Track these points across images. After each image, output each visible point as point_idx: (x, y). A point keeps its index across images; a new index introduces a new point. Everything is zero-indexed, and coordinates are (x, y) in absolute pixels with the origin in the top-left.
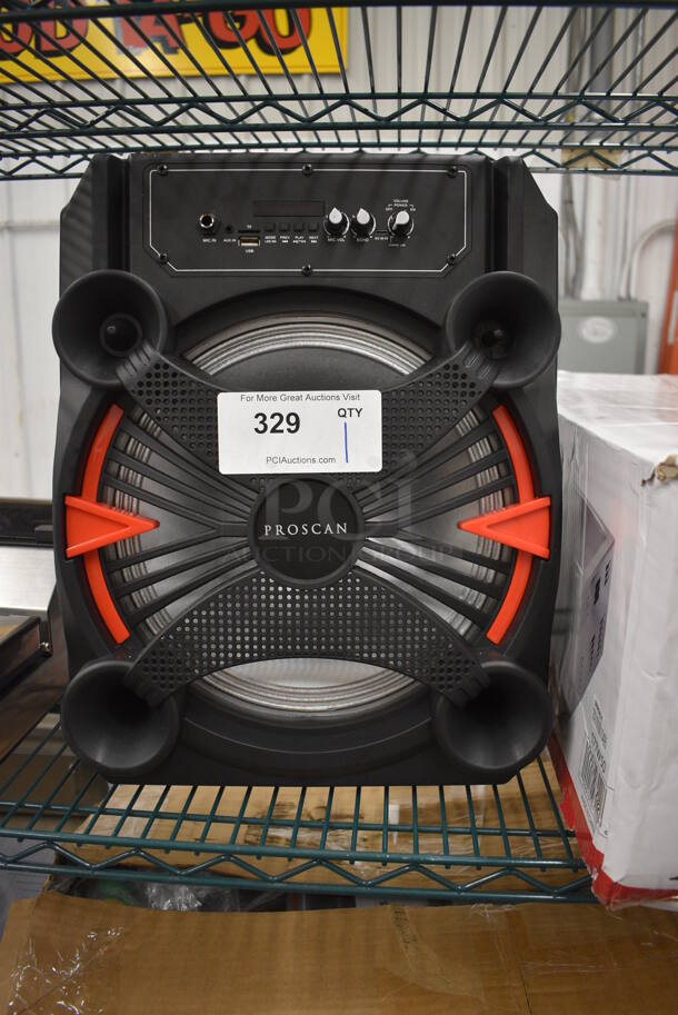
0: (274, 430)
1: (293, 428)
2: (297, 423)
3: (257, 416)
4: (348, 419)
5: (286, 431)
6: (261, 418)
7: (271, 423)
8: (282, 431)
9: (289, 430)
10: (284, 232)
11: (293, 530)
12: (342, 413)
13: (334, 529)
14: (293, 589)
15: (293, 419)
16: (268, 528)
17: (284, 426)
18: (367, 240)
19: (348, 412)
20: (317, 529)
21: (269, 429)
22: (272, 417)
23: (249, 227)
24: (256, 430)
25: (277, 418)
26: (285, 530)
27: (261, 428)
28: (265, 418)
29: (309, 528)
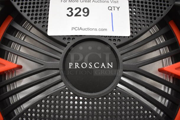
0: (76, 15)
1: (86, 14)
2: (88, 12)
3: (68, 9)
4: (113, 11)
5: (82, 15)
6: (70, 10)
7: (75, 12)
8: (80, 16)
9: (84, 15)
11: (84, 65)
12: (110, 8)
13: (106, 65)
14: (83, 98)
15: (86, 10)
16: (71, 64)
17: (81, 13)
19: (113, 8)
20: (97, 65)
21: (74, 15)
22: (76, 9)
24: (68, 15)
25: (78, 10)
26: (80, 65)
27: (70, 14)
28: (72, 9)
29: (93, 65)
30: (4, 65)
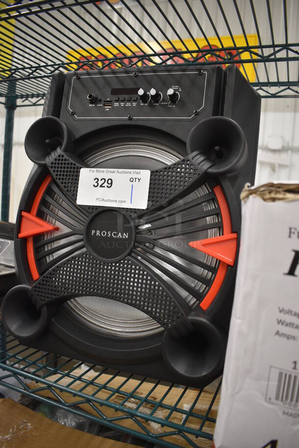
0: (101, 186)
1: (109, 186)
2: (111, 183)
3: (95, 180)
4: (134, 183)
5: (106, 187)
6: (96, 180)
7: (100, 183)
8: (104, 187)
9: (107, 186)
10: (122, 101)
11: (104, 234)
12: (132, 180)
13: (122, 235)
14: (100, 262)
15: (110, 182)
16: (93, 232)
17: (106, 184)
18: (158, 104)
19: (134, 179)
20: (114, 234)
21: (99, 186)
22: (101, 180)
23: (108, 99)
24: (94, 185)
25: (103, 181)
26: (100, 233)
27: (96, 185)
28: (98, 181)
29: (111, 234)
30: (42, 226)
